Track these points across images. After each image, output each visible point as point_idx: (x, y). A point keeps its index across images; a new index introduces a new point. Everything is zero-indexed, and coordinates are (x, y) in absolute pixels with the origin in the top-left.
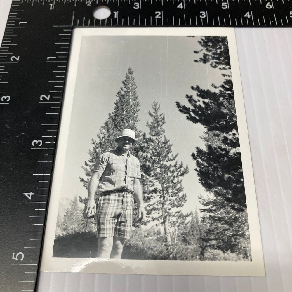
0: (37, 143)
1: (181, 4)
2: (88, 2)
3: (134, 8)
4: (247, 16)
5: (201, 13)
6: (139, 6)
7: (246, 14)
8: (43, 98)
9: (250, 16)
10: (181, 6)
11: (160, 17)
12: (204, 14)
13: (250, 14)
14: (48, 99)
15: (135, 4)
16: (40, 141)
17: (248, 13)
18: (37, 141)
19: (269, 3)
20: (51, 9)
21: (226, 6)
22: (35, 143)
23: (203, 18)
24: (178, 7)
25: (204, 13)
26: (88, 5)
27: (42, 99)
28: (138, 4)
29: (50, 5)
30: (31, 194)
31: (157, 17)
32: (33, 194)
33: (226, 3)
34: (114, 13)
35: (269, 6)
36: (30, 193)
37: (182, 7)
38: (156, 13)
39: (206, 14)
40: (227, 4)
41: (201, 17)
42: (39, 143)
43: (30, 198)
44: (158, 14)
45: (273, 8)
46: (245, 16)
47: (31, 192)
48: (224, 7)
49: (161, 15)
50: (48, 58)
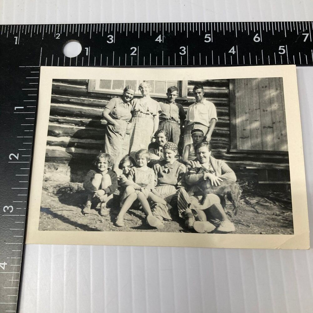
0: (8, 209)
1: (160, 37)
2: (57, 35)
3: (108, 42)
4: (232, 52)
5: (181, 48)
6: (113, 39)
7: (231, 50)
8: (12, 156)
9: (235, 52)
10: (159, 39)
11: (136, 54)
12: (184, 50)
13: (235, 50)
14: (17, 158)
15: (108, 36)
16: (11, 207)
17: (233, 48)
18: (8, 206)
19: (257, 34)
20: (16, 43)
21: (209, 38)
22: (6, 209)
23: (182, 55)
24: (156, 40)
25: (185, 48)
26: (57, 38)
27: (11, 159)
28: (112, 36)
29: (16, 38)
30: (5, 264)
31: (132, 54)
32: (6, 264)
33: (210, 35)
34: (86, 49)
35: (257, 39)
36: (3, 263)
37: (160, 41)
38: (131, 49)
39: (186, 50)
40: (210, 37)
41: (180, 53)
42: (10, 209)
43: (4, 268)
44: (134, 50)
45: (261, 41)
46: (230, 52)
47: (5, 262)
48: (207, 39)
49: (136, 52)
50: (16, 108)
